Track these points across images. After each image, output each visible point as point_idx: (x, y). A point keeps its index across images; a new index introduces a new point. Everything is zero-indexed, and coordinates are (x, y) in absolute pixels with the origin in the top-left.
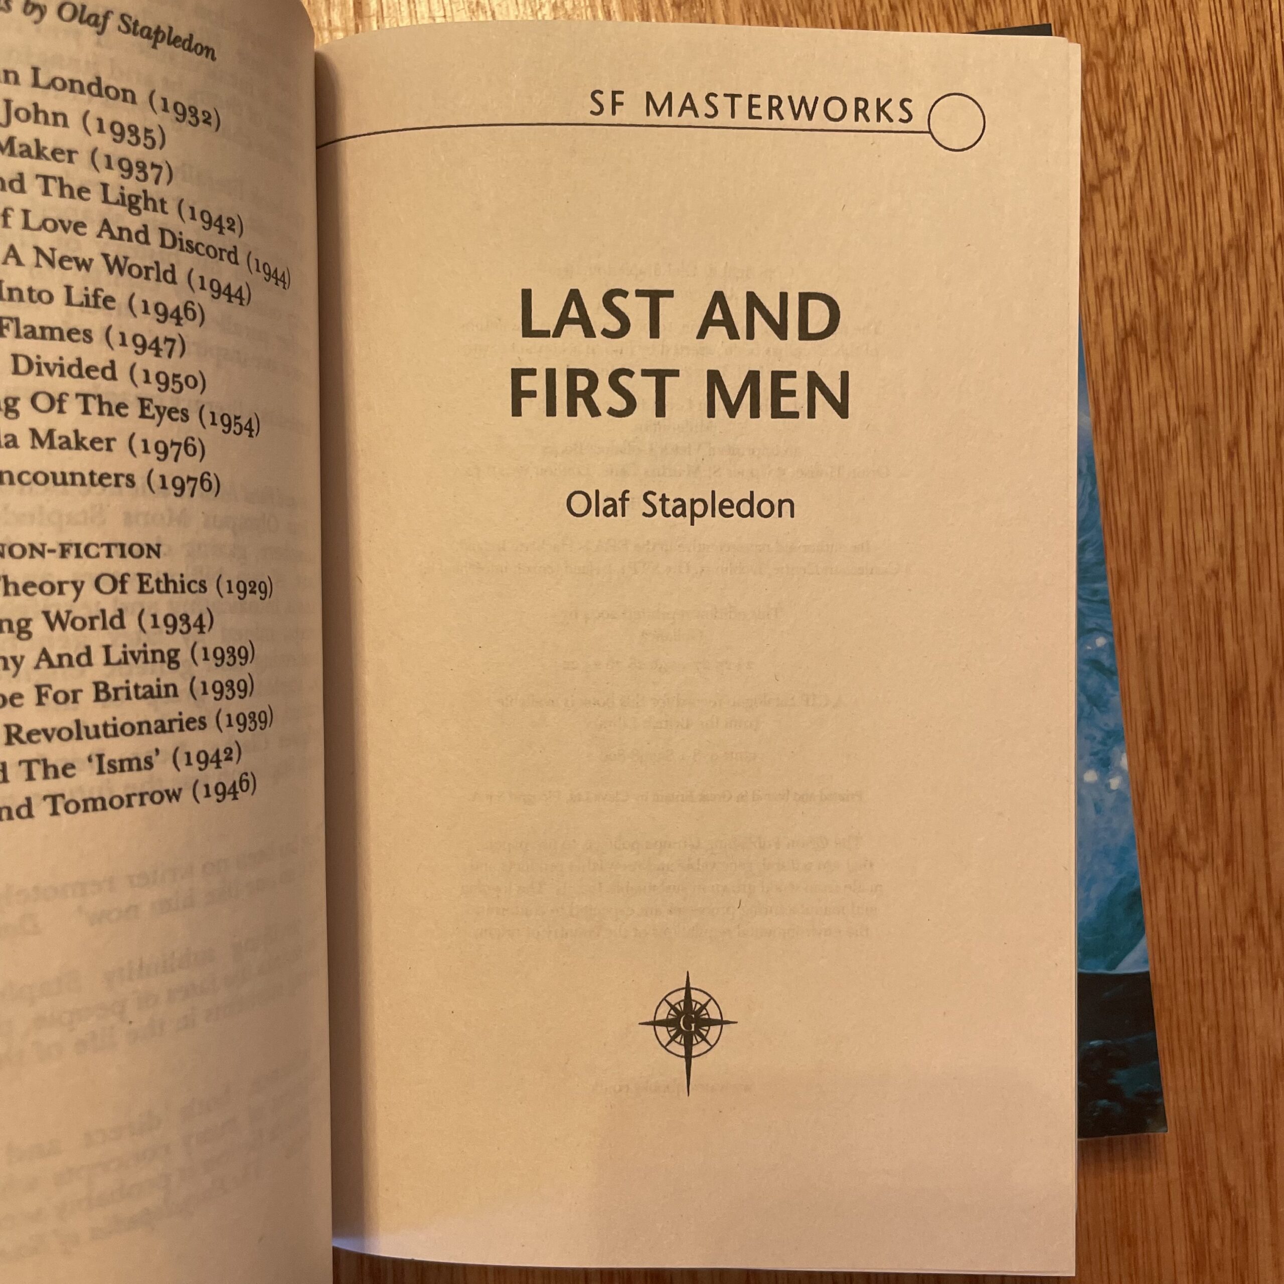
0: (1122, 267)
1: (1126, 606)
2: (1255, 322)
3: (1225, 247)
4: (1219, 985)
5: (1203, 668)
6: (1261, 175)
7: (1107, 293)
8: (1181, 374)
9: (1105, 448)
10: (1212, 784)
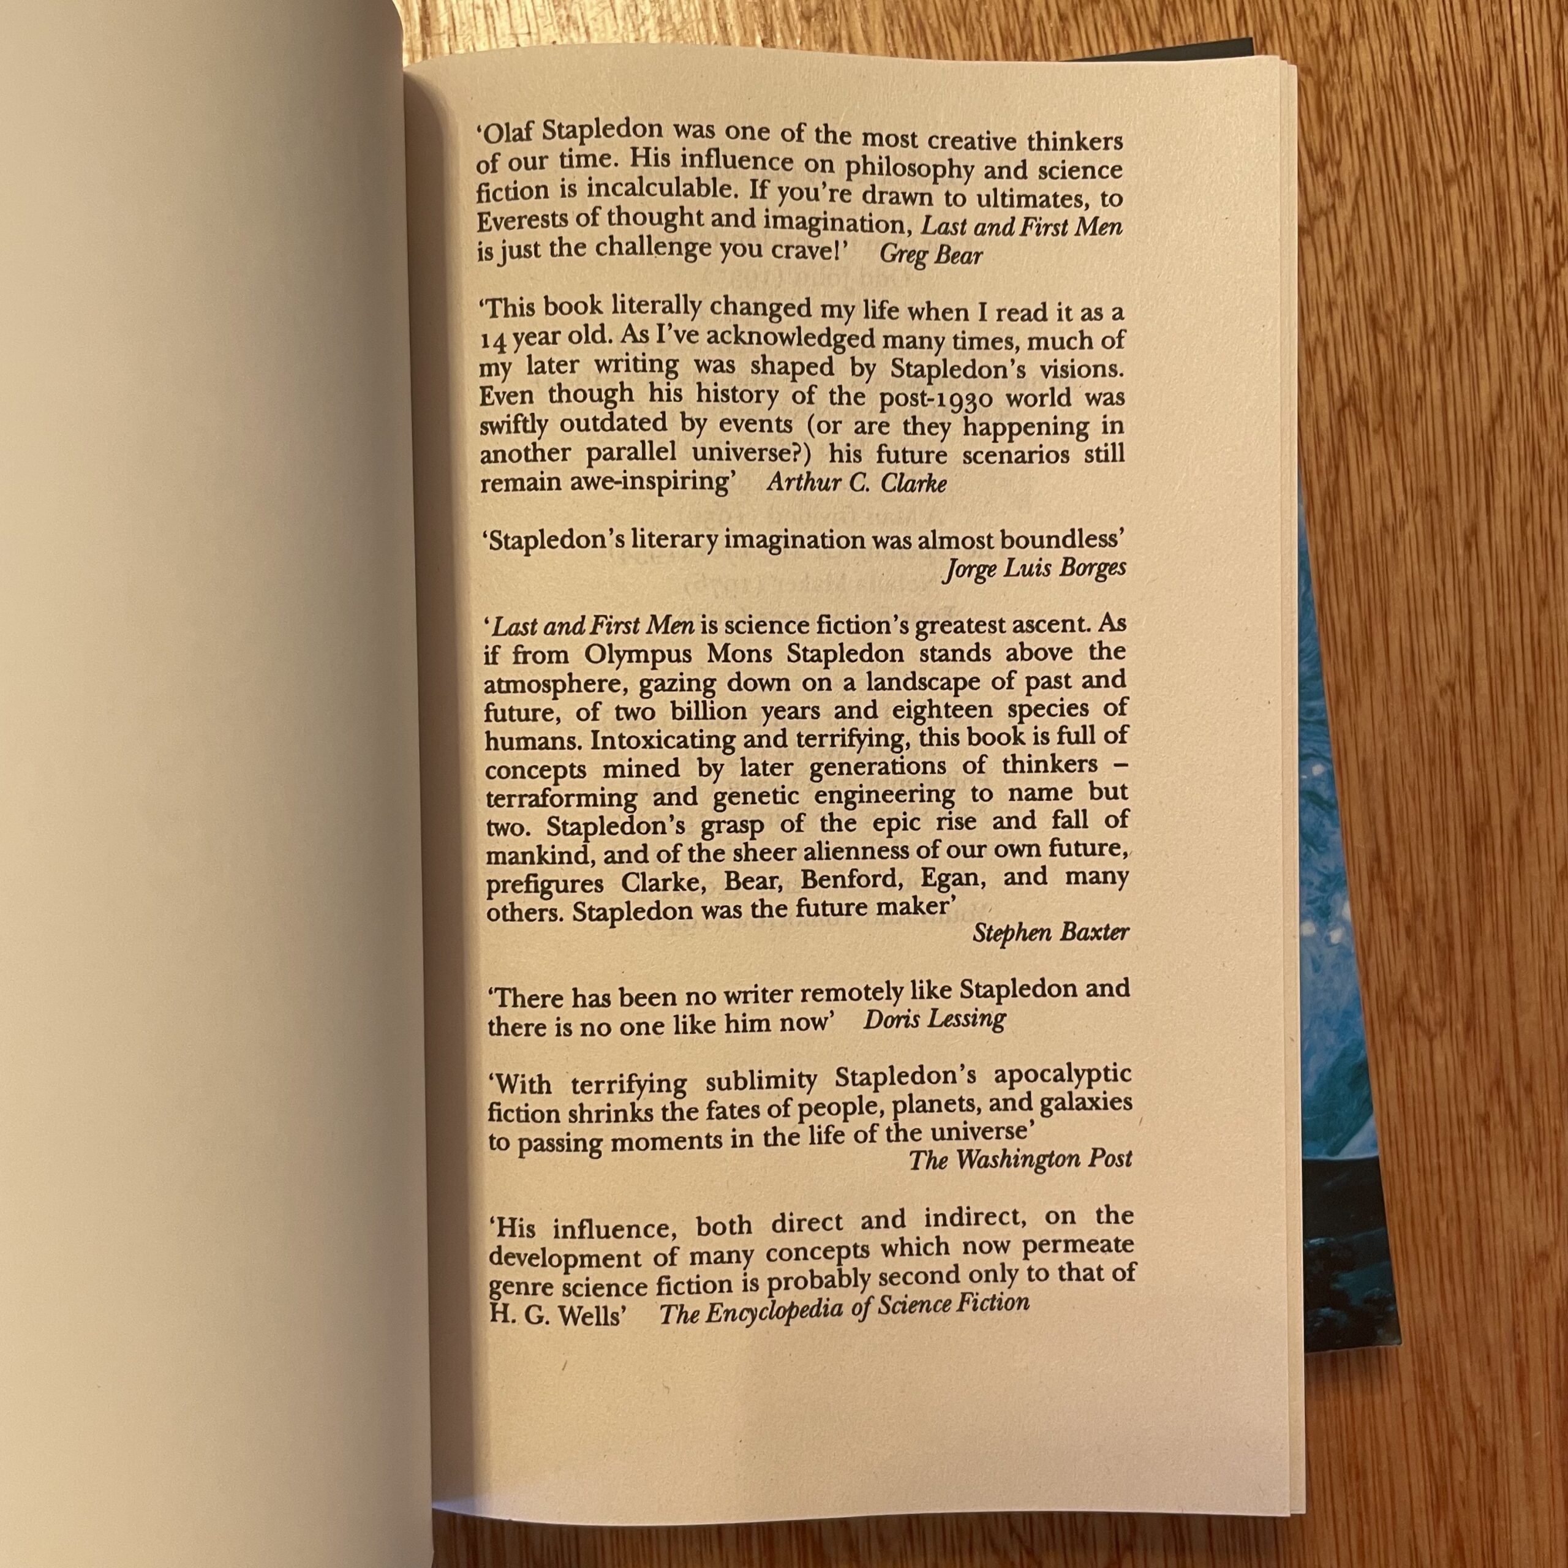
0: (1337, 323)
1: (1346, 725)
2: (1496, 387)
3: (1460, 300)
4: (1459, 1171)
5: (1438, 798)
6: (1501, 212)
7: (1320, 355)
8: (1408, 450)
9: (1320, 539)
10: (1449, 934)
